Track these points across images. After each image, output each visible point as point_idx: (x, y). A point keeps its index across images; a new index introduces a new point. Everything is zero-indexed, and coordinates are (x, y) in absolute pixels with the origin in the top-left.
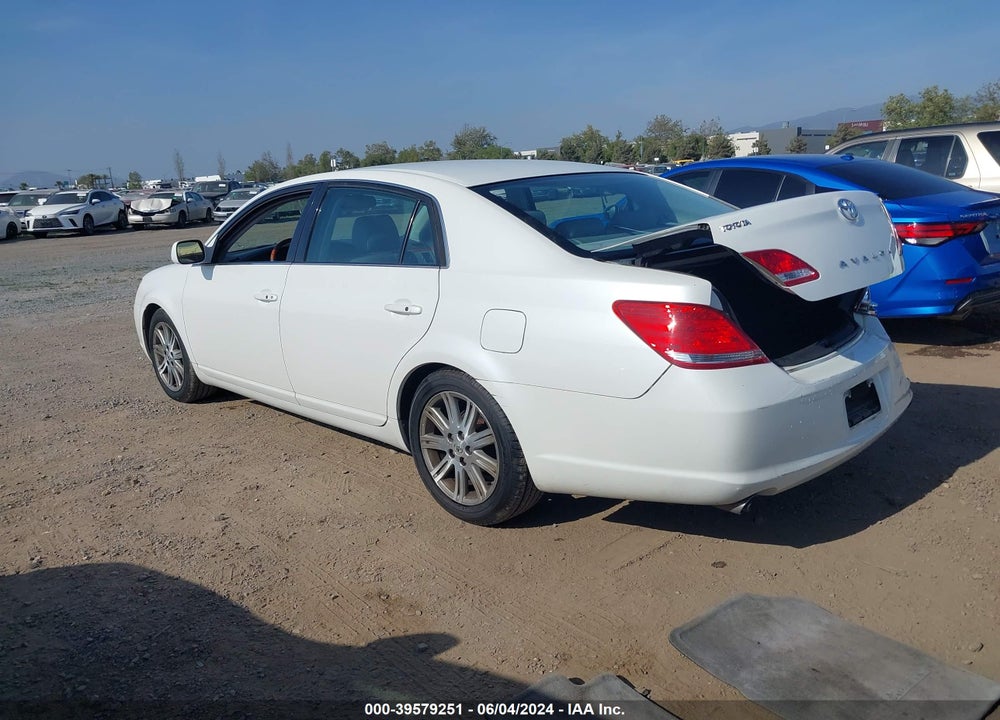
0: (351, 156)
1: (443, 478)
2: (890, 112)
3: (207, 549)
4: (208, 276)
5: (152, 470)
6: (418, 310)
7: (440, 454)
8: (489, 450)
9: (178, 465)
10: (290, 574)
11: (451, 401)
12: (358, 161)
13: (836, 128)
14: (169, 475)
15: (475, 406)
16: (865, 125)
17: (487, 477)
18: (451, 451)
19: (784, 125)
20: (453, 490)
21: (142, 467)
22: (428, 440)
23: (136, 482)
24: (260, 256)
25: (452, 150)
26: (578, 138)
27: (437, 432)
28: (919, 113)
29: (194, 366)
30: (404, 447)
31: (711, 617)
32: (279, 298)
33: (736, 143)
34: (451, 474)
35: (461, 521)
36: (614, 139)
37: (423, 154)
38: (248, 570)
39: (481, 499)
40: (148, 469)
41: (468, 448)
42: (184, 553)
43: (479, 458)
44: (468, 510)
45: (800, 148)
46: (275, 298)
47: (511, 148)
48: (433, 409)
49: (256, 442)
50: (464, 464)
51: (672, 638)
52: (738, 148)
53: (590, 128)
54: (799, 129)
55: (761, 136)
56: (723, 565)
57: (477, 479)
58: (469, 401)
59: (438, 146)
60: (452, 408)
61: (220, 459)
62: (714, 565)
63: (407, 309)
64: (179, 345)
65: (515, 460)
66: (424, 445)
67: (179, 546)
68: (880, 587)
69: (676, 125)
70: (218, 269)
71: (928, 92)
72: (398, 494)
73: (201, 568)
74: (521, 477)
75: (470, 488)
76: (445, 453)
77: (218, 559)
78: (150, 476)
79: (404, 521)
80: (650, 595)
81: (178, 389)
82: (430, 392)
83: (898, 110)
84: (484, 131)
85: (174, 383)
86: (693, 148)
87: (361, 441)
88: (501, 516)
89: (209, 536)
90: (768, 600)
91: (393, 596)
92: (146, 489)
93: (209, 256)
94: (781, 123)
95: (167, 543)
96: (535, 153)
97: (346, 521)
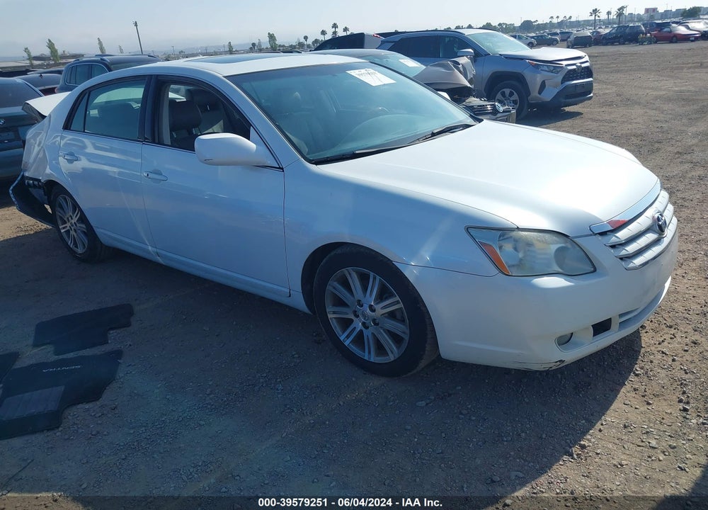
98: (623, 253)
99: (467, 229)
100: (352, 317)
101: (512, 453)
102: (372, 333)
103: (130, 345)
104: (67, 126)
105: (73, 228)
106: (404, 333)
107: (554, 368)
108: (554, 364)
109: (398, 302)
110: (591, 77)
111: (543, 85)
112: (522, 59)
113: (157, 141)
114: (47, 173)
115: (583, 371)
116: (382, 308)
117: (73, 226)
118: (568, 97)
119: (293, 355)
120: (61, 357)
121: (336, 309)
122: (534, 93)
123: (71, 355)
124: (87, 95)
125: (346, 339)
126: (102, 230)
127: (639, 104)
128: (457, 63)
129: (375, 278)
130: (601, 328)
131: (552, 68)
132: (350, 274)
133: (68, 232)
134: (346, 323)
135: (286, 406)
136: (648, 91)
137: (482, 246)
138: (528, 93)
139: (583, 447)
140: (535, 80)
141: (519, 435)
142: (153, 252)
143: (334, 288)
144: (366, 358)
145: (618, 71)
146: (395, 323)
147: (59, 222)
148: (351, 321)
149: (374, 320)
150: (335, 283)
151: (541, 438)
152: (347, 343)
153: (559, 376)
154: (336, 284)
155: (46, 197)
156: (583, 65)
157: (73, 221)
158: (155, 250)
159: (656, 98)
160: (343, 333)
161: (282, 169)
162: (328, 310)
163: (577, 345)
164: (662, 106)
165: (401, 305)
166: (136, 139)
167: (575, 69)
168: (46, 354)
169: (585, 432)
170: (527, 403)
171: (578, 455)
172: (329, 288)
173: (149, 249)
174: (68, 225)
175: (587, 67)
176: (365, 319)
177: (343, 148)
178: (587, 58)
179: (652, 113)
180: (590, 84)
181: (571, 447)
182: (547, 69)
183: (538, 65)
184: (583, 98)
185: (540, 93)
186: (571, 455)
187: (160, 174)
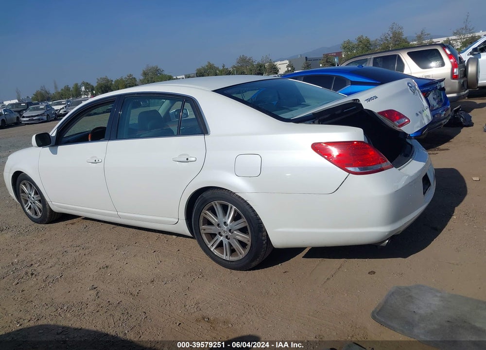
0: (89, 85)
1: (215, 248)
2: (345, 48)
3: (91, 308)
4: (55, 153)
5: (39, 266)
6: (194, 159)
7: (212, 236)
8: (243, 230)
9: (54, 260)
10: (147, 315)
11: (218, 206)
12: (93, 87)
13: (322, 56)
14: (51, 267)
15: (234, 207)
16: (335, 54)
17: (243, 244)
18: (220, 233)
19: (299, 56)
20: (223, 254)
21: (32, 265)
22: (205, 229)
23: (32, 274)
24: (82, 138)
25: (142, 78)
26: (204, 69)
27: (210, 223)
28: (357, 48)
29: (50, 203)
30: (189, 234)
31: (386, 302)
32: (103, 161)
33: (279, 66)
34: (221, 245)
35: (229, 270)
36: (222, 68)
37: (127, 81)
38: (121, 316)
39: (241, 257)
40: (36, 265)
41: (230, 230)
42: (78, 312)
43: (238, 235)
44: (234, 263)
45: (308, 66)
46: (100, 161)
47: (172, 75)
48: (207, 211)
49: (94, 241)
50: (229, 239)
51: (374, 317)
52: (280, 68)
53: (209, 63)
54: (306, 58)
55: (290, 62)
56: (374, 273)
57: (236, 245)
58: (230, 205)
59: (134, 76)
60: (219, 210)
61: (77, 253)
62: (369, 273)
63: (187, 159)
64: (38, 192)
65: (260, 234)
66: (202, 231)
67: (74, 309)
68: (453, 272)
69: (250, 60)
70: (61, 148)
71: (359, 38)
72: (188, 260)
73: (93, 320)
74: (264, 242)
75: (233, 251)
76: (215, 235)
77: (101, 313)
78: (39, 269)
79: (199, 274)
80: (346, 295)
81: (39, 217)
82: (205, 202)
83: (348, 47)
84: (157, 67)
85: (36, 213)
86: (259, 70)
87: (154, 233)
88: (254, 264)
89: (89, 300)
90: (407, 288)
91: (212, 318)
92: (39, 278)
93: (53, 141)
94: (297, 56)
95: (65, 308)
96: (184, 77)
97: (166, 279)
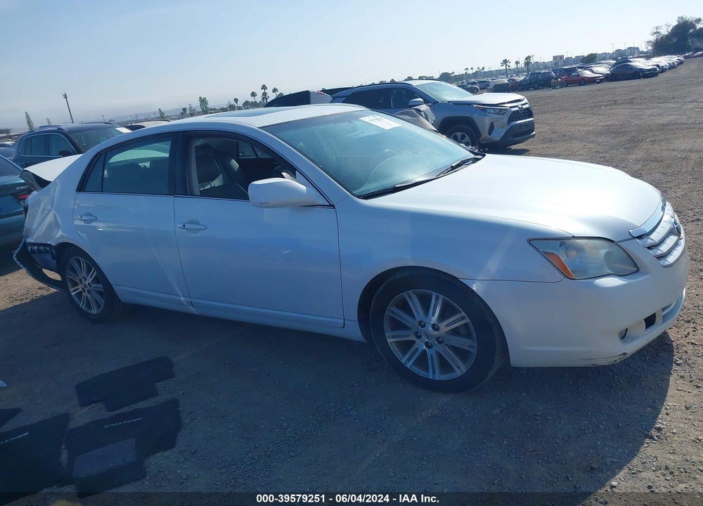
98: (659, 252)
99: (529, 241)
100: (413, 338)
101: (599, 443)
102: (437, 352)
103: (183, 394)
104: (82, 187)
105: (86, 289)
106: (470, 346)
107: (618, 361)
108: (619, 357)
109: (463, 318)
110: (532, 117)
111: (492, 127)
112: (470, 104)
113: (189, 193)
114: (59, 236)
115: (630, 367)
116: (446, 326)
117: (86, 287)
118: (515, 136)
119: (353, 384)
120: (116, 412)
121: (394, 333)
122: (485, 134)
123: (126, 409)
124: (103, 156)
125: (408, 361)
126: (124, 288)
127: (576, 139)
128: (419, 111)
129: (437, 298)
130: (650, 321)
131: (498, 111)
132: (410, 297)
133: (80, 295)
134: (406, 346)
135: (367, 429)
136: (578, 128)
137: (546, 255)
138: (479, 134)
139: (659, 429)
140: (484, 123)
141: (598, 427)
142: (186, 302)
143: (393, 312)
144: (431, 377)
145: (544, 112)
146: (461, 339)
147: (70, 285)
148: (413, 342)
149: (437, 339)
150: (394, 307)
151: (618, 427)
152: (408, 366)
153: (611, 373)
154: (395, 309)
155: (55, 261)
156: (524, 107)
157: (87, 283)
158: (188, 299)
159: (588, 133)
160: (404, 355)
161: (333, 206)
162: (387, 335)
163: (634, 338)
164: (596, 139)
165: (467, 320)
166: (166, 193)
167: (517, 111)
168: (97, 412)
169: (655, 417)
170: (592, 400)
171: (657, 436)
172: (387, 313)
173: (181, 300)
174: (80, 287)
175: (527, 109)
176: (428, 338)
177: (382, 184)
178: (526, 101)
179: (591, 145)
180: (532, 123)
181: (649, 431)
182: (493, 112)
183: (485, 108)
184: (527, 136)
185: (490, 133)
186: (651, 438)
187: (198, 224)
